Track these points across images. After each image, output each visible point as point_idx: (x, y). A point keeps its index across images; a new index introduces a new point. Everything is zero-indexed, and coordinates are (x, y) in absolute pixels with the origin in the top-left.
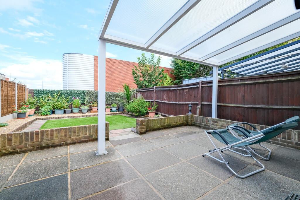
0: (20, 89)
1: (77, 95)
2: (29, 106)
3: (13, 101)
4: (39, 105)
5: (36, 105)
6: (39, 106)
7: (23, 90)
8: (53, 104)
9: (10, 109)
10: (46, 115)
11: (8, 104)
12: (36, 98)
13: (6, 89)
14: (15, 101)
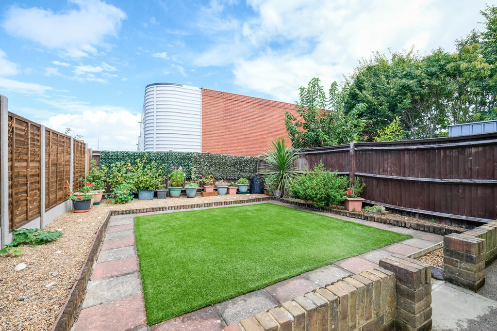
0: (77, 149)
1: (177, 162)
2: (94, 183)
3: (66, 175)
4: (109, 182)
5: (104, 181)
6: (110, 184)
7: (82, 152)
8: (136, 180)
9: (62, 192)
10: (124, 202)
11: (58, 183)
12: (105, 168)
13: (55, 150)
14: (69, 175)
